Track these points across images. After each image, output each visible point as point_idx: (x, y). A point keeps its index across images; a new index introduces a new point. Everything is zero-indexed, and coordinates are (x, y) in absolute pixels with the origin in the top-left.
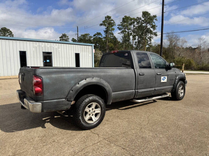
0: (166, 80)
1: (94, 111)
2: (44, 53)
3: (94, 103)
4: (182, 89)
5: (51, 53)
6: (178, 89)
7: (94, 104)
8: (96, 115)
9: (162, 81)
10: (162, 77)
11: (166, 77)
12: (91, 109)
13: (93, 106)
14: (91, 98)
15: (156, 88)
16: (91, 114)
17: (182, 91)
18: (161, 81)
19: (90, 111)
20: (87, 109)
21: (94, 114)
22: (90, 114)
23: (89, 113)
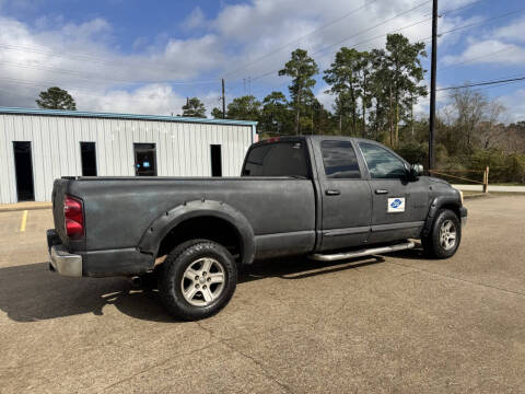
0: (401, 208)
1: (209, 279)
2: (136, 145)
3: (206, 259)
4: (451, 230)
5: (153, 145)
6: (440, 231)
7: (208, 262)
8: (214, 287)
9: (391, 210)
10: (391, 201)
11: (403, 200)
12: (200, 273)
13: (206, 267)
14: (199, 248)
15: (374, 228)
16: (201, 286)
17: (453, 235)
18: (387, 209)
19: (197, 277)
20: (190, 273)
21: (208, 284)
22: (197, 286)
23: (195, 282)
